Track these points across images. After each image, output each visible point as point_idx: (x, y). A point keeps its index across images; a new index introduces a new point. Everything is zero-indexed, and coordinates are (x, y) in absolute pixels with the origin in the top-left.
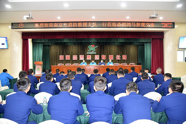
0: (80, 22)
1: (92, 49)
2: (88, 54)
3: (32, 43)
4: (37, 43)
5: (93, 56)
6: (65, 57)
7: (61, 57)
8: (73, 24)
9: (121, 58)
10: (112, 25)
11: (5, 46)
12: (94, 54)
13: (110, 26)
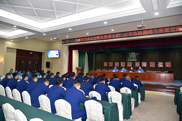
0: (106, 35)
1: (133, 56)
2: (129, 62)
3: (78, 53)
4: (82, 53)
5: (134, 63)
6: (108, 64)
7: (105, 64)
8: (100, 37)
9: (164, 65)
10: (133, 34)
11: (58, 56)
12: (135, 61)
13: (131, 35)
